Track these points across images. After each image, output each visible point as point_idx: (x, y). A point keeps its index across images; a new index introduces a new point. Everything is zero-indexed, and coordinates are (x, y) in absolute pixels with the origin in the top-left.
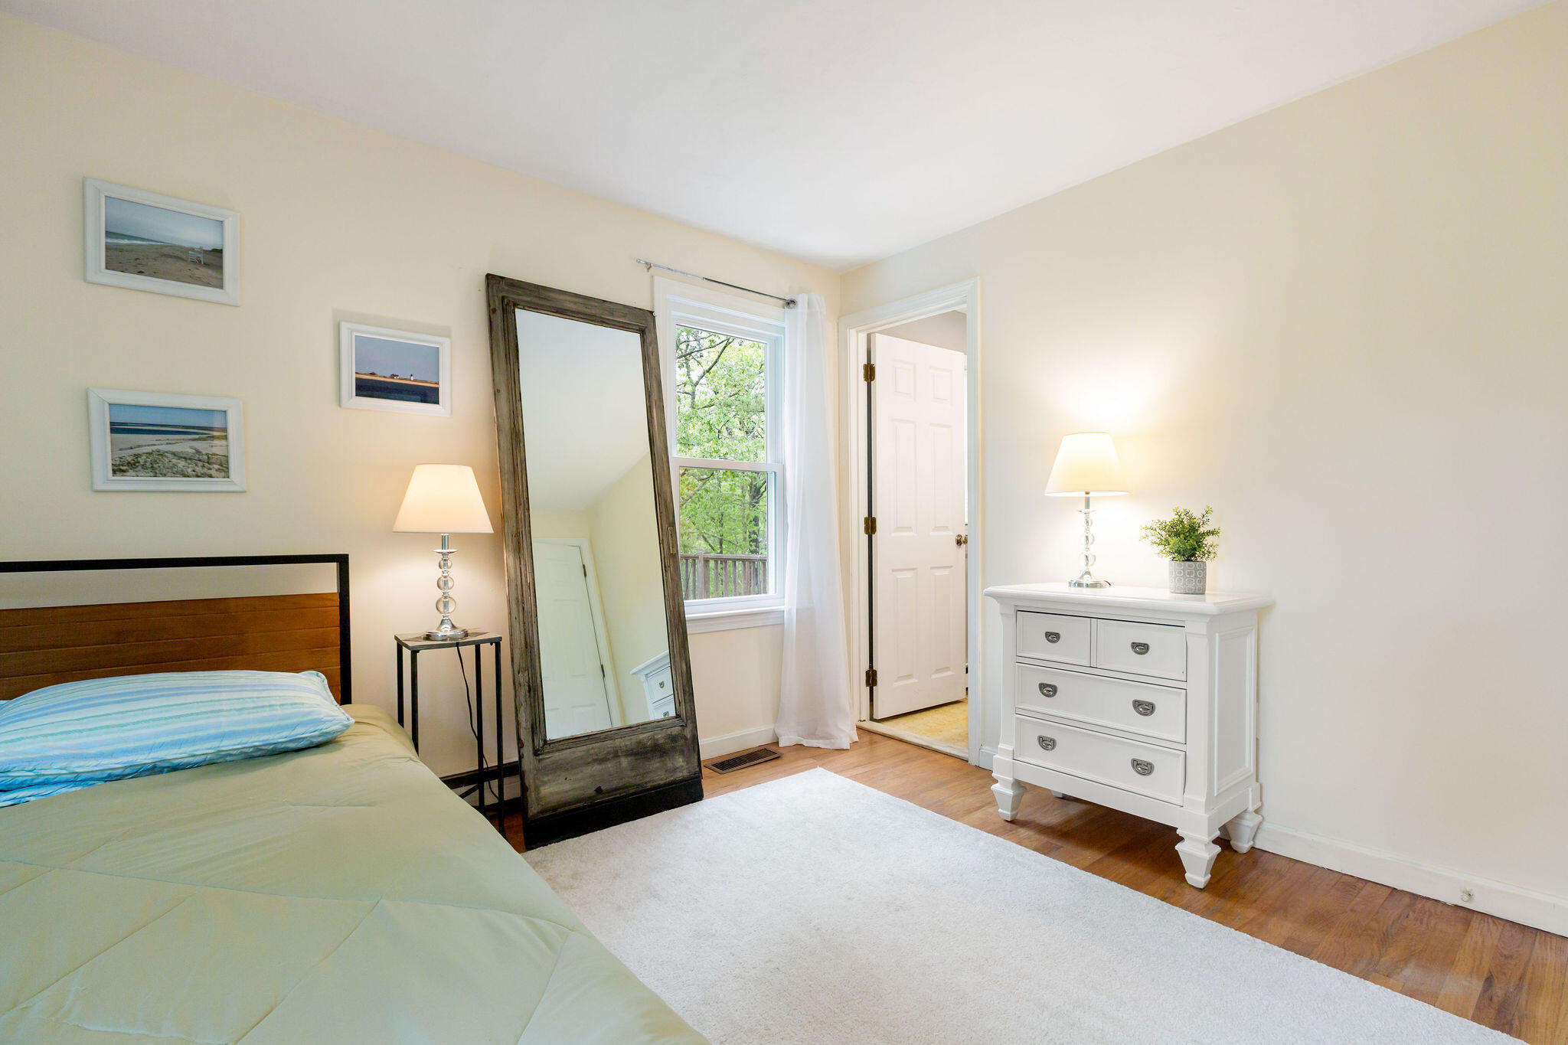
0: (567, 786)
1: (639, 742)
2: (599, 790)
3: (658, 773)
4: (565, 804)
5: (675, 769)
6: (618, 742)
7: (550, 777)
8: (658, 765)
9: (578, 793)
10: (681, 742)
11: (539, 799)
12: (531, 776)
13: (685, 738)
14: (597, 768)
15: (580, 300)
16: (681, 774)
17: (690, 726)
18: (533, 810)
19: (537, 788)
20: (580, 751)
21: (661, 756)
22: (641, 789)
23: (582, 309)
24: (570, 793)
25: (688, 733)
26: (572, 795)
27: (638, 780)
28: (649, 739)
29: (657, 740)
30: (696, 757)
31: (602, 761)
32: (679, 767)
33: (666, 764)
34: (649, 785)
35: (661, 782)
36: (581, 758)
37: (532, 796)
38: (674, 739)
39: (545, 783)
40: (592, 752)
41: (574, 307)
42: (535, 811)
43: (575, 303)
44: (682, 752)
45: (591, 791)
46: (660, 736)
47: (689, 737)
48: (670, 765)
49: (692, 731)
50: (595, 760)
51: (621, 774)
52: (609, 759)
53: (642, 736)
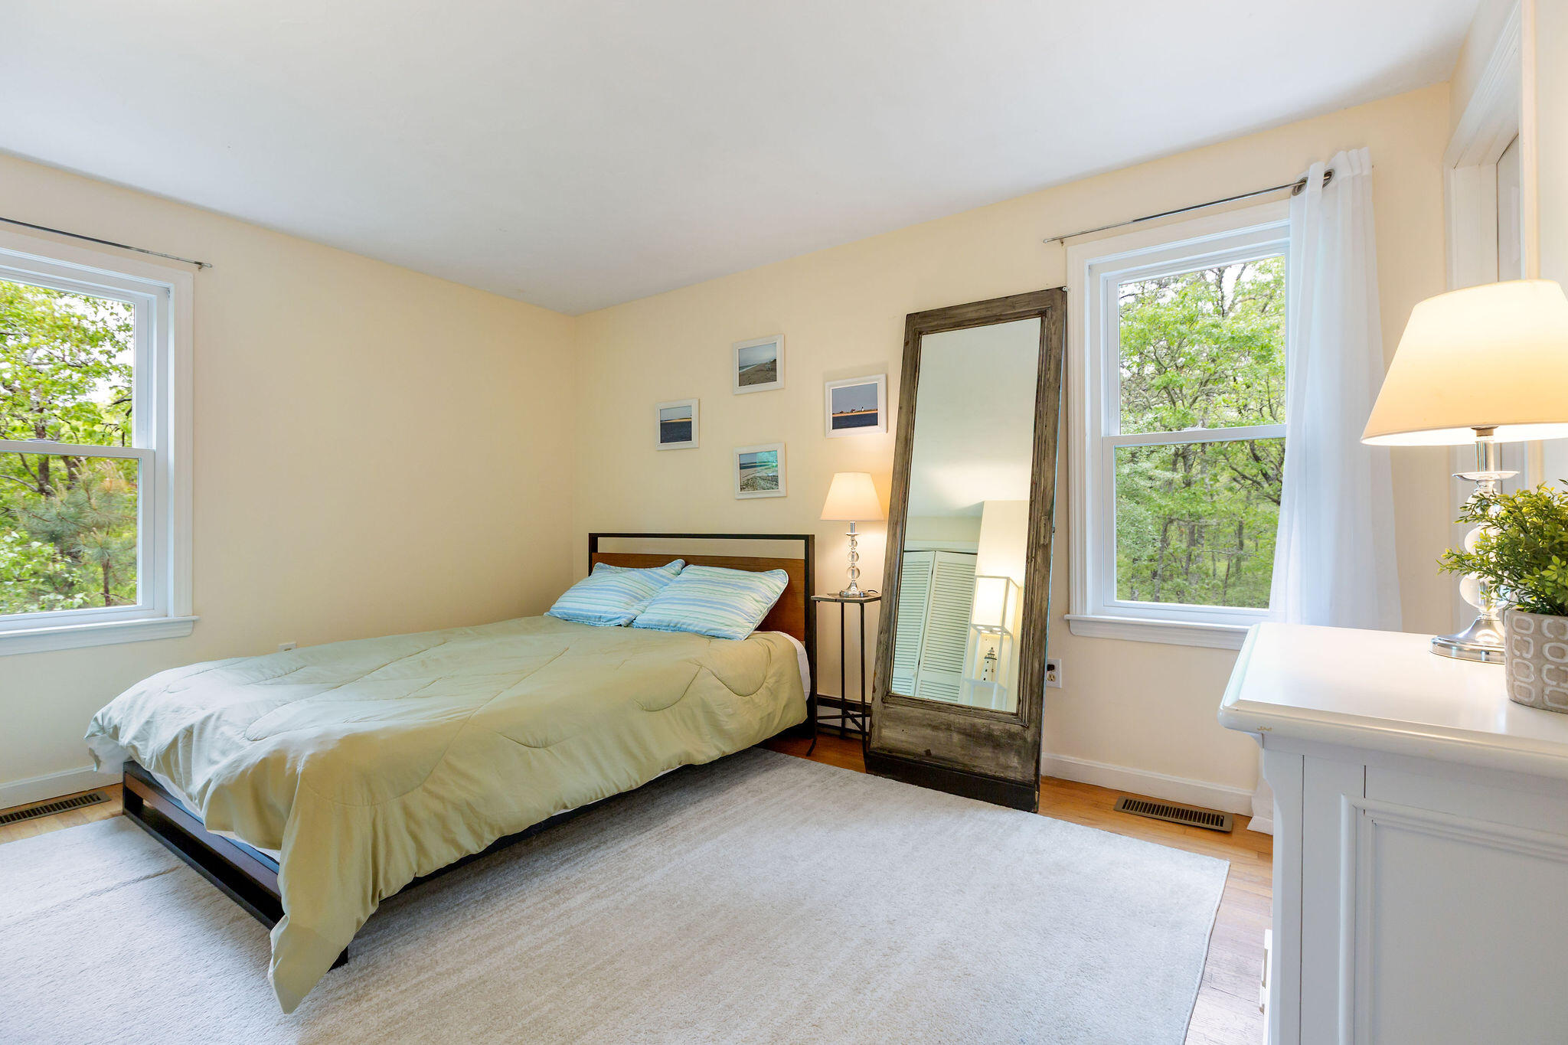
0: (903, 738)
1: (973, 725)
2: (928, 753)
3: (987, 762)
4: (900, 752)
5: (1007, 767)
6: (952, 717)
7: (891, 724)
8: (989, 754)
9: (912, 748)
10: (1019, 742)
11: (880, 737)
12: (877, 718)
13: (1025, 740)
14: (928, 732)
15: (983, 306)
16: (1013, 775)
17: (1033, 729)
18: (874, 744)
19: (880, 728)
20: (918, 712)
21: (994, 747)
22: (966, 769)
23: (984, 313)
24: (904, 744)
25: (1029, 735)
26: (905, 746)
27: (966, 760)
28: (984, 726)
29: (993, 730)
30: (1034, 764)
31: (935, 728)
32: (1013, 767)
33: (998, 758)
34: (977, 770)
35: (989, 773)
36: (917, 718)
37: (875, 734)
38: (1012, 736)
39: (886, 727)
40: (927, 716)
41: (974, 315)
42: (876, 746)
43: (977, 311)
44: (1018, 753)
45: (921, 750)
46: (997, 728)
47: (1029, 739)
48: (1002, 760)
49: (1034, 736)
50: (930, 725)
51: (950, 747)
52: (941, 729)
53: (977, 720)
